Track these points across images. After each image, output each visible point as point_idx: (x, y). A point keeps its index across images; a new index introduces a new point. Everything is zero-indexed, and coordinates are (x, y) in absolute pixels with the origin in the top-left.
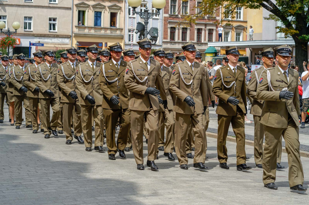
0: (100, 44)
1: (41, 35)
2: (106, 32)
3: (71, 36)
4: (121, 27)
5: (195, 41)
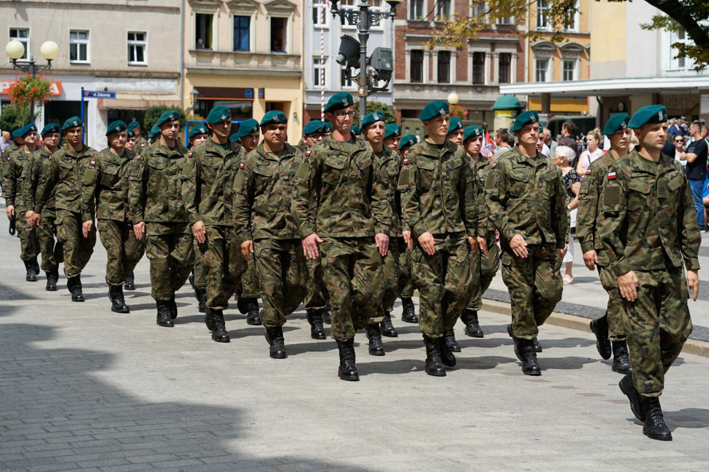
0: (248, 92)
1: (109, 72)
2: (260, 65)
3: (179, 74)
4: (295, 53)
5: (470, 82)
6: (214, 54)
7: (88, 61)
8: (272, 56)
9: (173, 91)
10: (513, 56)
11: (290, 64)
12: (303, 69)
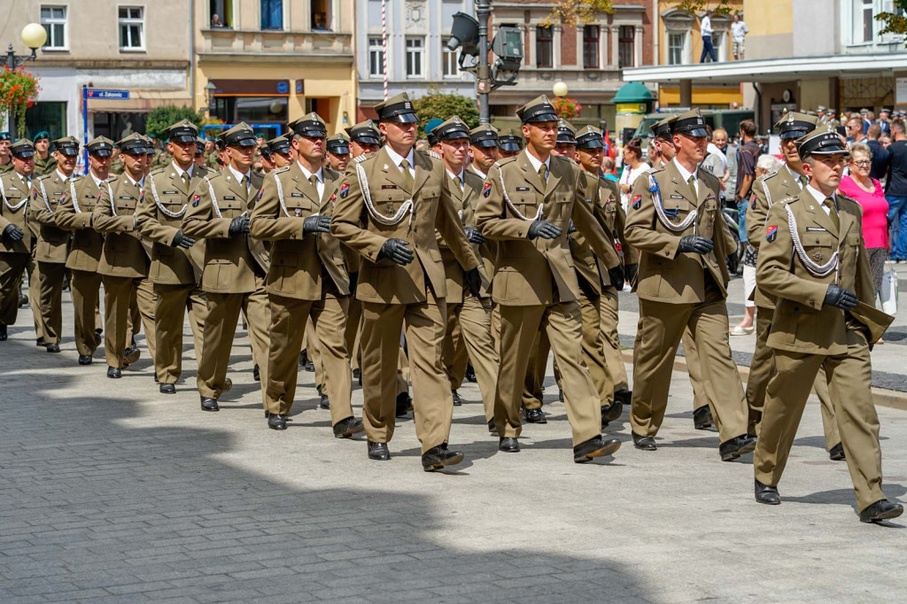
0: (282, 85)
1: (95, 61)
2: (297, 48)
3: (189, 63)
4: (344, 30)
5: (579, 66)
6: (234, 34)
7: (66, 47)
8: (314, 36)
9: (181, 86)
10: (637, 30)
11: (337, 46)
12: (356, 52)
